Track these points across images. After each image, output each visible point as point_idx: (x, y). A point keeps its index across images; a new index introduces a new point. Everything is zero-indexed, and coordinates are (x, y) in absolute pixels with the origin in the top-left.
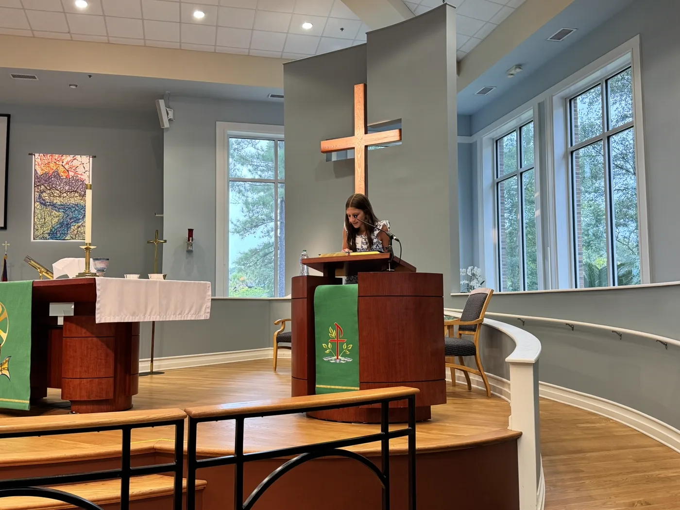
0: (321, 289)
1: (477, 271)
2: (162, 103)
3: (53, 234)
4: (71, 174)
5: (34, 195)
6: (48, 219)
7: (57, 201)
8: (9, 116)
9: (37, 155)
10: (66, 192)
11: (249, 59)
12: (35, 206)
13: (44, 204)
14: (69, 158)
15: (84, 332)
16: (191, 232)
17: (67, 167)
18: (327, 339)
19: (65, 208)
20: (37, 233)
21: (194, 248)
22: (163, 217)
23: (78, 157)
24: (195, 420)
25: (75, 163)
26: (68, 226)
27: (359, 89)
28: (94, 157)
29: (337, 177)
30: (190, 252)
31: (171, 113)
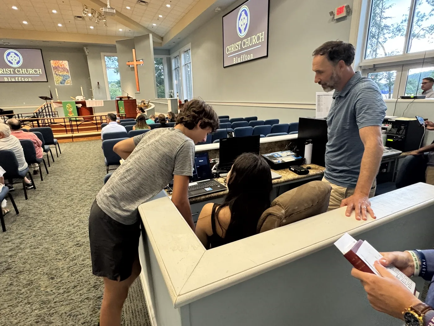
0: (119, 101)
1: (172, 91)
2: (85, 48)
3: (61, 83)
4: (63, 66)
5: (53, 72)
6: (59, 79)
7: (60, 74)
8: (41, 50)
9: (52, 61)
10: (62, 71)
11: (107, 36)
12: (54, 75)
13: (57, 75)
14: (61, 61)
15: (84, 108)
16: (98, 83)
17: (61, 64)
18: (121, 109)
19: (63, 76)
20: (57, 83)
21: (100, 87)
22: (90, 79)
23: (63, 61)
24: (102, 116)
25: (63, 63)
26: (65, 81)
27: (134, 50)
28: (68, 61)
29: (132, 71)
30: (99, 88)
31: (88, 50)
